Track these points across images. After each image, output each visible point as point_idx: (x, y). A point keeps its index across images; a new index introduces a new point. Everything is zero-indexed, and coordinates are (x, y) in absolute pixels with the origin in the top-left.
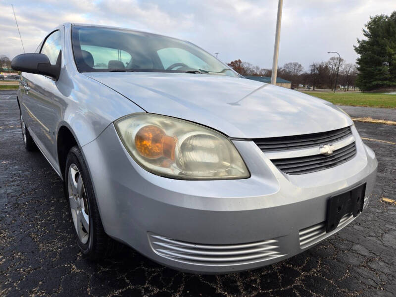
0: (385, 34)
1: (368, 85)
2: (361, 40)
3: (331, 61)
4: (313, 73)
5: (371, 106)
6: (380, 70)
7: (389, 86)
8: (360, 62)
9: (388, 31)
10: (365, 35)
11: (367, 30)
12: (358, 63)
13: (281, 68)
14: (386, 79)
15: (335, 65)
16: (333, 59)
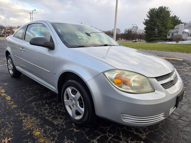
0: (156, 17)
1: (149, 39)
2: (146, 19)
3: (133, 28)
4: (126, 33)
5: (154, 50)
6: (154, 33)
7: (158, 40)
8: (146, 29)
9: (157, 15)
10: (147, 17)
11: (148, 15)
12: (145, 29)
13: (111, 31)
14: (156, 37)
15: (135, 30)
16: (133, 27)
